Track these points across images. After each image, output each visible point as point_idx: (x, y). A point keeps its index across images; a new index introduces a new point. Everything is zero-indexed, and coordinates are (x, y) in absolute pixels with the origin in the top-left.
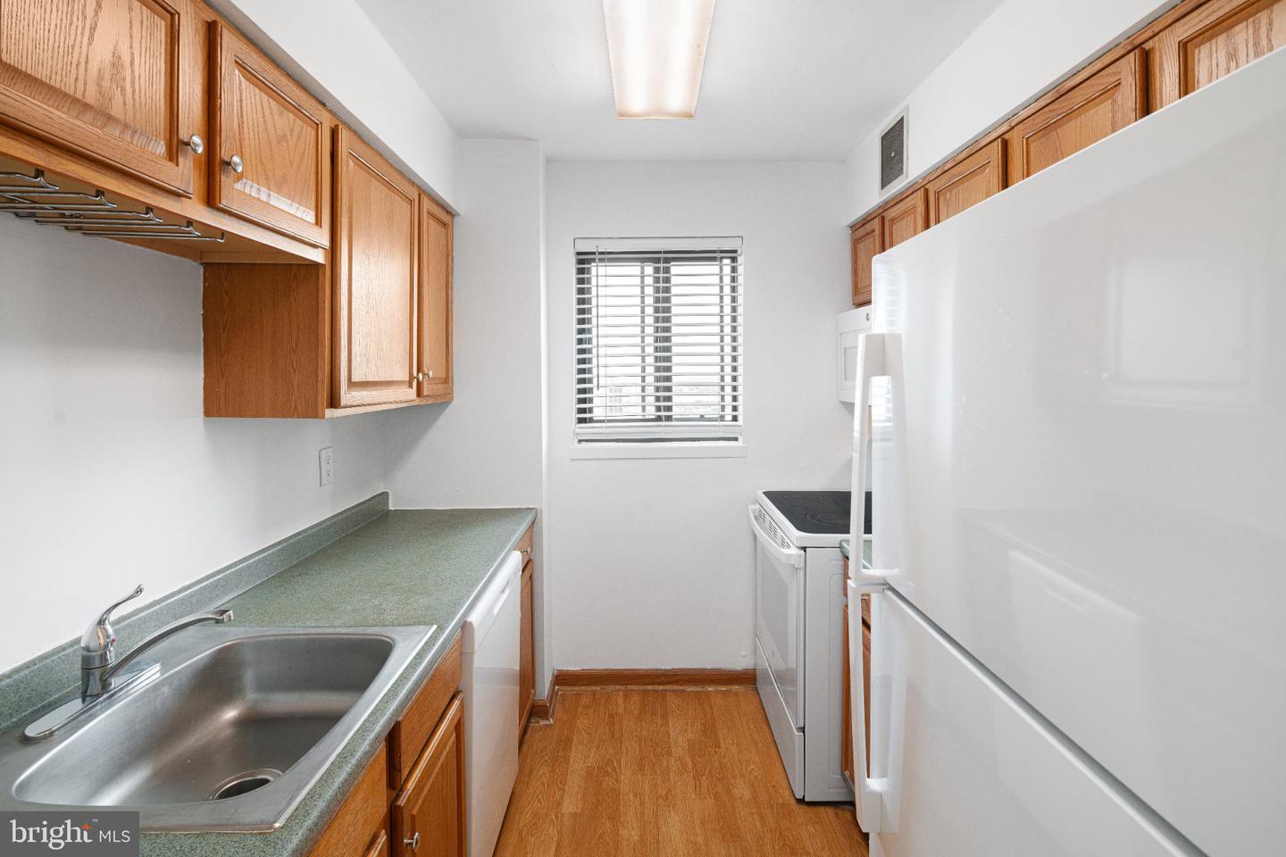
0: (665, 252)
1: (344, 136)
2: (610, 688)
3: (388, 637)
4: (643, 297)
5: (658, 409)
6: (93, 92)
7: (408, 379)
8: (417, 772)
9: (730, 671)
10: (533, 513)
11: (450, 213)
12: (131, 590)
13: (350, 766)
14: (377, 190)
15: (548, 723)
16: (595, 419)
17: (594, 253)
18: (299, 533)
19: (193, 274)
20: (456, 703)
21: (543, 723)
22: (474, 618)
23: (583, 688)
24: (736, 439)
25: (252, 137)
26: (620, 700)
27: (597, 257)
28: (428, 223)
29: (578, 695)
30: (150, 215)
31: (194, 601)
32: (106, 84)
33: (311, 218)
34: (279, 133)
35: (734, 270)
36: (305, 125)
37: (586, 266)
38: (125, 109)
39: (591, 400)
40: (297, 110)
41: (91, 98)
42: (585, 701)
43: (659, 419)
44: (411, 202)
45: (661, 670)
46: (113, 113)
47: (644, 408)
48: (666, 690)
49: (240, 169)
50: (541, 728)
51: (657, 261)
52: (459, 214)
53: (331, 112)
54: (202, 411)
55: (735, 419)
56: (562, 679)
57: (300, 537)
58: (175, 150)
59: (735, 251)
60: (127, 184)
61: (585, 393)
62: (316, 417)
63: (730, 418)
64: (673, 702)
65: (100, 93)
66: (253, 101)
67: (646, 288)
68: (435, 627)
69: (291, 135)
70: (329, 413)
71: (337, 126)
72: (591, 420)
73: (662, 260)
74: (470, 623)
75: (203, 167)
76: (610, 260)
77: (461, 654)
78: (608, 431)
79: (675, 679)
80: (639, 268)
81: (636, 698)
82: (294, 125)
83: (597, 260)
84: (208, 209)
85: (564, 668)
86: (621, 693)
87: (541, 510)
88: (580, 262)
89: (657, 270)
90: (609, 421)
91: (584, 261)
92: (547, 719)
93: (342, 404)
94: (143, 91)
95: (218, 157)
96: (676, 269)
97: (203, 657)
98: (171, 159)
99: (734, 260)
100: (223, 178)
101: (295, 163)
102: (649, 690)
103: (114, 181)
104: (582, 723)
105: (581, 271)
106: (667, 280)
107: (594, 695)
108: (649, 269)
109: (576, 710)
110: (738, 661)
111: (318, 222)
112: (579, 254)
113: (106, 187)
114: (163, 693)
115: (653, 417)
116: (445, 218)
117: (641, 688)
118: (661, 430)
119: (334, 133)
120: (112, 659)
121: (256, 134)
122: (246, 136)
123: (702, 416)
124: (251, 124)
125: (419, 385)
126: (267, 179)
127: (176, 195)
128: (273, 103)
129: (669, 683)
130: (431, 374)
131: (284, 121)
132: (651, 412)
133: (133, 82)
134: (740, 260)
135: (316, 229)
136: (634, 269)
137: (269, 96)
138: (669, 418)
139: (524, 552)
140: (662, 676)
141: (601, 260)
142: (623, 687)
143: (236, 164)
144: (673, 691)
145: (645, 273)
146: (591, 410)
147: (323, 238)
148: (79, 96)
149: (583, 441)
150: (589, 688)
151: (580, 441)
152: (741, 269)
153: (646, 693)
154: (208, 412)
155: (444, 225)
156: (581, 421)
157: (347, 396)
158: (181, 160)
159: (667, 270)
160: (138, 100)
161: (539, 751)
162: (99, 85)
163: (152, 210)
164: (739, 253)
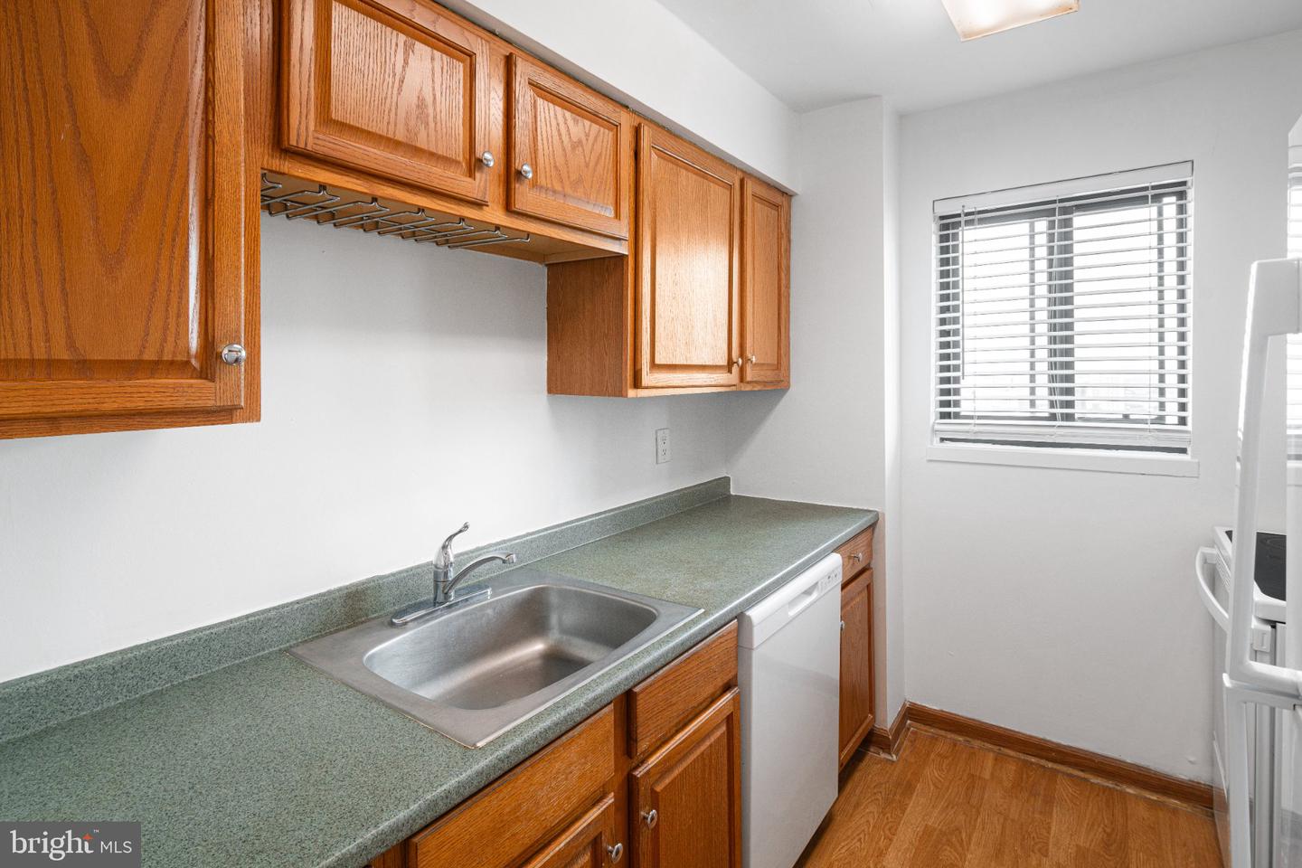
0: (1062, 201)
1: (646, 133)
2: (977, 743)
3: (656, 610)
4: (1032, 262)
5: (1052, 404)
6: (402, 131)
7: (725, 363)
8: (664, 750)
9: (1166, 776)
10: (871, 516)
11: (787, 195)
12: (460, 526)
13: (558, 715)
14: (687, 179)
15: (890, 758)
16: (962, 414)
17: (959, 215)
18: (634, 504)
19: (539, 273)
20: (728, 696)
21: (883, 755)
22: (755, 614)
23: (943, 733)
24: (1183, 451)
25: (546, 147)
26: (989, 763)
27: (963, 219)
28: (753, 206)
29: (934, 739)
30: (462, 224)
31: (534, 545)
32: (412, 123)
33: (610, 213)
34: (575, 140)
35: (1182, 209)
36: (602, 129)
37: (951, 232)
38: (428, 141)
39: (957, 392)
40: (594, 116)
41: (400, 137)
42: (941, 747)
43: (1053, 417)
44: (731, 187)
45: (1053, 743)
46: (418, 145)
47: (1033, 403)
48: (1058, 771)
49: (530, 176)
50: (881, 761)
51: (1051, 213)
52: (796, 194)
53: (634, 112)
54: (546, 388)
55: (1183, 421)
56: (913, 713)
57: (633, 507)
58: (473, 167)
59: (1184, 183)
60: (435, 200)
61: (949, 383)
62: (622, 396)
63: (1176, 421)
64: (1064, 789)
65: (408, 131)
66: (547, 117)
67: (1036, 249)
68: (703, 610)
69: (587, 140)
70: (632, 393)
71: (640, 124)
72: (957, 416)
73: (1061, 211)
74: (749, 617)
75: (502, 178)
76: (981, 221)
77: (737, 646)
78: (977, 428)
79: (1073, 760)
80: (1027, 225)
81: (1012, 767)
82: (590, 130)
83: (963, 223)
84: (508, 216)
85: (918, 703)
86: (991, 755)
87: (884, 514)
88: (945, 227)
89: (1051, 225)
90: (979, 418)
91: (949, 226)
92: (890, 754)
93: (643, 384)
94: (444, 123)
95: (513, 169)
96: (1079, 220)
97: (520, 594)
98: (470, 177)
99: (1181, 195)
100: (517, 186)
101: (592, 164)
102: (1032, 763)
103: (425, 199)
104: (931, 772)
105: (944, 238)
106: (1068, 236)
107: (955, 745)
108: (1041, 225)
109: (928, 755)
110: (1185, 766)
111: (617, 215)
112: (942, 218)
113: (424, 205)
114: (488, 614)
115: (1047, 415)
116: (778, 199)
117: (1022, 756)
118: (1058, 432)
119: (637, 131)
120: (452, 575)
121: (550, 144)
122: (540, 147)
123: (1126, 417)
124: (544, 136)
125: (742, 371)
126: (562, 182)
127: (479, 205)
128: (568, 114)
129: (1063, 763)
130: (754, 359)
131: (580, 128)
132: (1043, 408)
133: (435, 117)
134: (1191, 194)
135: (616, 222)
136: (1022, 227)
137: (563, 107)
138: (1069, 417)
139: (850, 558)
140: (1051, 750)
141: (968, 223)
142: (996, 748)
143: (526, 172)
144: (1070, 776)
145: (1036, 231)
146: (957, 404)
147: (624, 229)
148: (390, 135)
149: (947, 439)
150: (950, 735)
151: (942, 440)
152: (1191, 208)
153: (1025, 762)
154: (550, 391)
155: (776, 206)
156: (944, 416)
157: (648, 378)
158: (478, 175)
159: (1068, 223)
160: (439, 132)
161: (872, 786)
162: (407, 124)
163: (464, 220)
164: (1189, 184)
